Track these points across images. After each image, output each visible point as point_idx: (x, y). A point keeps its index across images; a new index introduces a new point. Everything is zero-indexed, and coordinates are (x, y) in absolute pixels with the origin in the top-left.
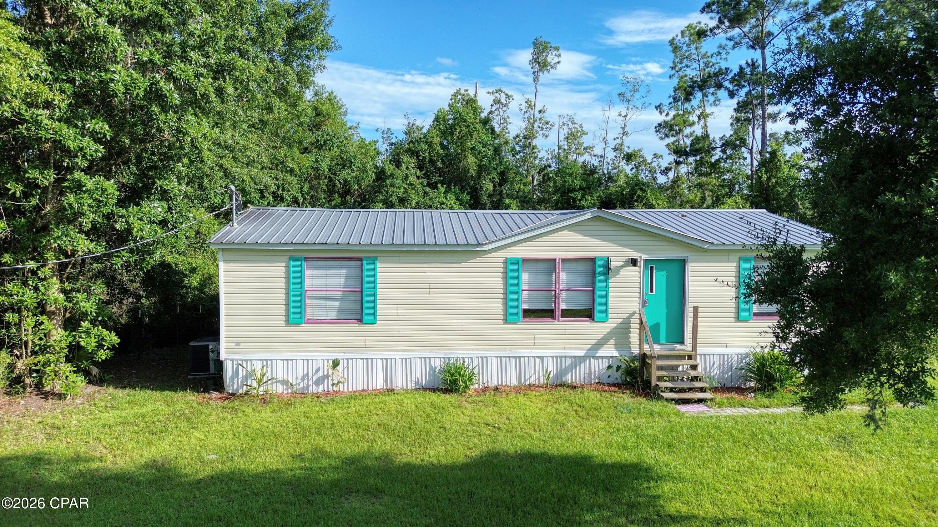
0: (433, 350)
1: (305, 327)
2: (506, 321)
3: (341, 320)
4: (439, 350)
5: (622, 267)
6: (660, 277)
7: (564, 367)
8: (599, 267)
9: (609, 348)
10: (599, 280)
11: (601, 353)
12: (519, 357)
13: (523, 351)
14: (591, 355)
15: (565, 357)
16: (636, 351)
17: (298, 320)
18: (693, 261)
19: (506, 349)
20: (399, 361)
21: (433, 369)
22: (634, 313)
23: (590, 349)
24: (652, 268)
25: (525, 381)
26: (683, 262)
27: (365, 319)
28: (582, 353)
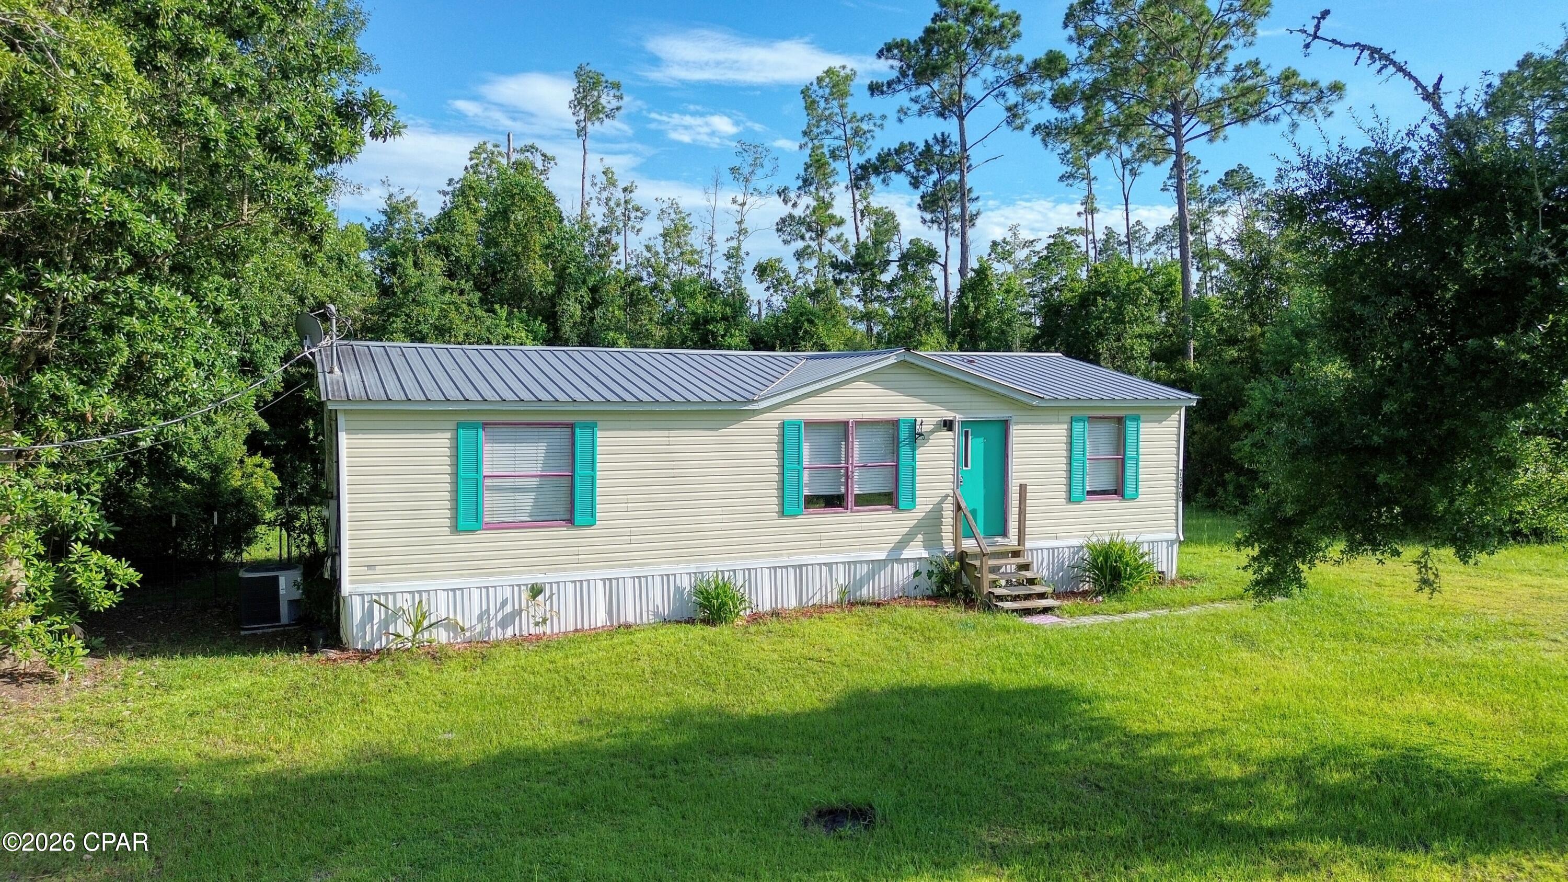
0: (679, 563)
1: (481, 535)
2: (782, 514)
3: (539, 520)
4: (688, 562)
5: (932, 432)
6: (977, 445)
7: (858, 577)
8: (904, 433)
9: (917, 546)
10: (904, 451)
11: (906, 554)
12: (800, 566)
13: (805, 557)
14: (894, 558)
15: (861, 562)
16: (950, 549)
17: (472, 524)
18: (1017, 423)
19: (781, 555)
20: (629, 582)
21: (679, 591)
22: (947, 496)
23: (893, 549)
24: (967, 432)
25: (807, 602)
26: (1005, 425)
27: (578, 519)
28: (882, 556)
